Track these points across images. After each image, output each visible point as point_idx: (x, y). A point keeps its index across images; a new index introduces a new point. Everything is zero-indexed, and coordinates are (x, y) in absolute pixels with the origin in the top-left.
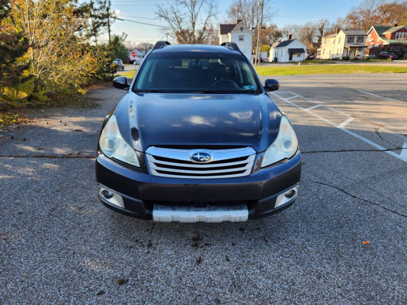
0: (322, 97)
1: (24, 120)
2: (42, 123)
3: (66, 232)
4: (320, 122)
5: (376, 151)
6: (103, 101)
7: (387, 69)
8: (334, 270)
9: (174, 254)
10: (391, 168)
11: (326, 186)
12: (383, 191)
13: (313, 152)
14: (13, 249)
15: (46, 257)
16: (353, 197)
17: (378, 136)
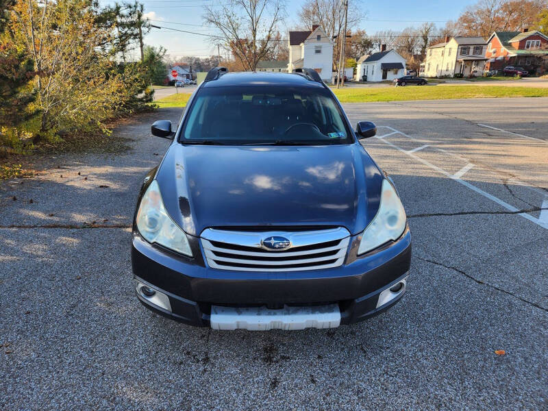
0: (430, 134)
1: (29, 172)
2: (55, 176)
3: (92, 340)
4: (428, 171)
5: (508, 213)
6: (135, 143)
7: (515, 91)
8: (459, 394)
9: (240, 374)
10: (528, 238)
11: (441, 267)
12: (519, 274)
13: (422, 216)
14: (20, 368)
15: (65, 380)
16: (479, 282)
17: (508, 191)
